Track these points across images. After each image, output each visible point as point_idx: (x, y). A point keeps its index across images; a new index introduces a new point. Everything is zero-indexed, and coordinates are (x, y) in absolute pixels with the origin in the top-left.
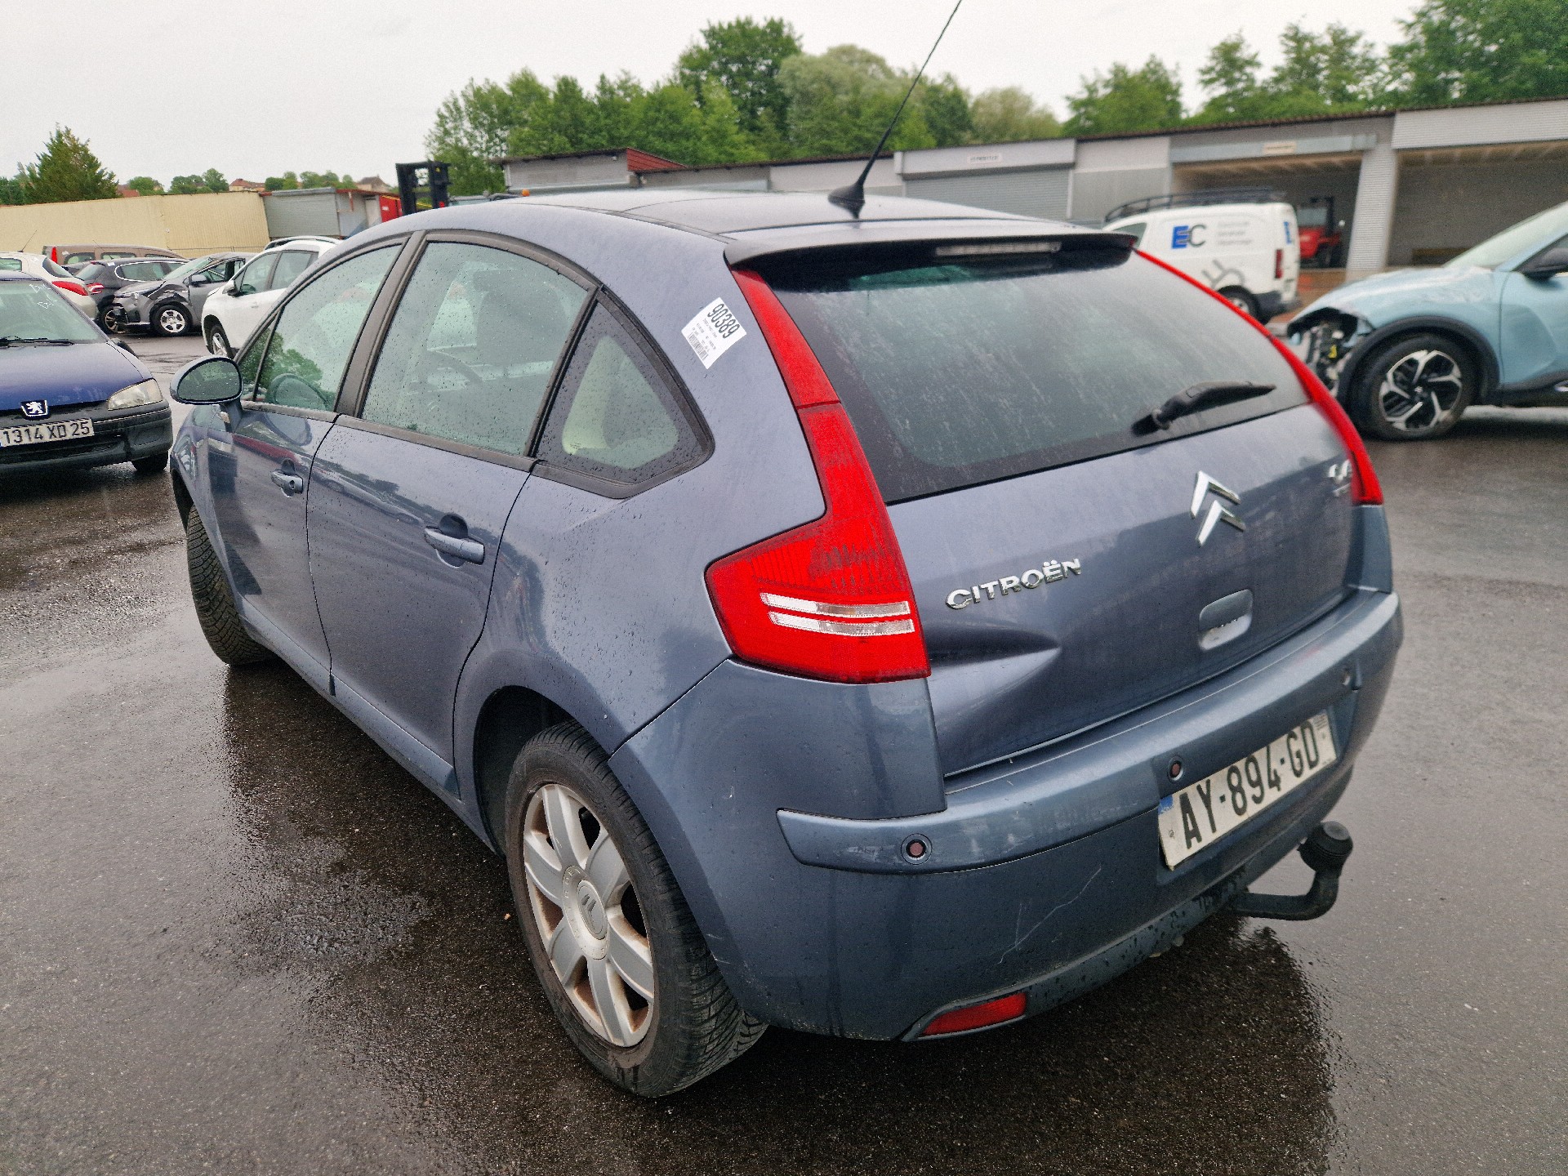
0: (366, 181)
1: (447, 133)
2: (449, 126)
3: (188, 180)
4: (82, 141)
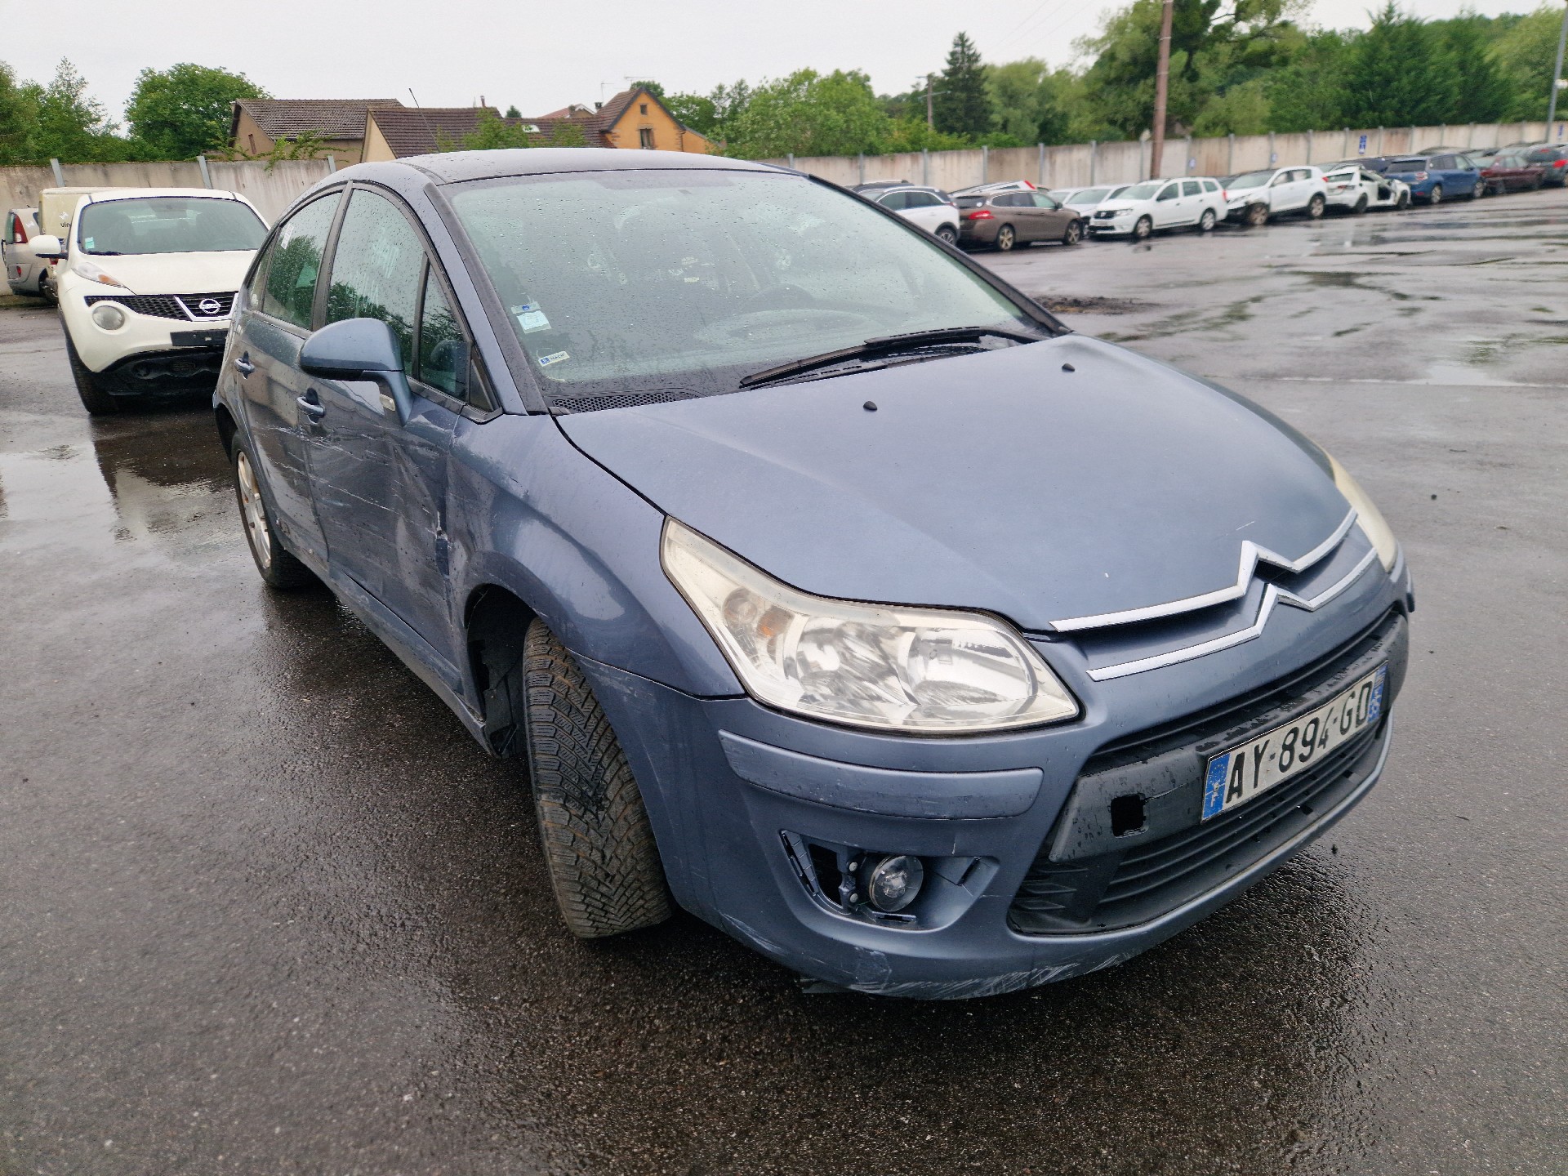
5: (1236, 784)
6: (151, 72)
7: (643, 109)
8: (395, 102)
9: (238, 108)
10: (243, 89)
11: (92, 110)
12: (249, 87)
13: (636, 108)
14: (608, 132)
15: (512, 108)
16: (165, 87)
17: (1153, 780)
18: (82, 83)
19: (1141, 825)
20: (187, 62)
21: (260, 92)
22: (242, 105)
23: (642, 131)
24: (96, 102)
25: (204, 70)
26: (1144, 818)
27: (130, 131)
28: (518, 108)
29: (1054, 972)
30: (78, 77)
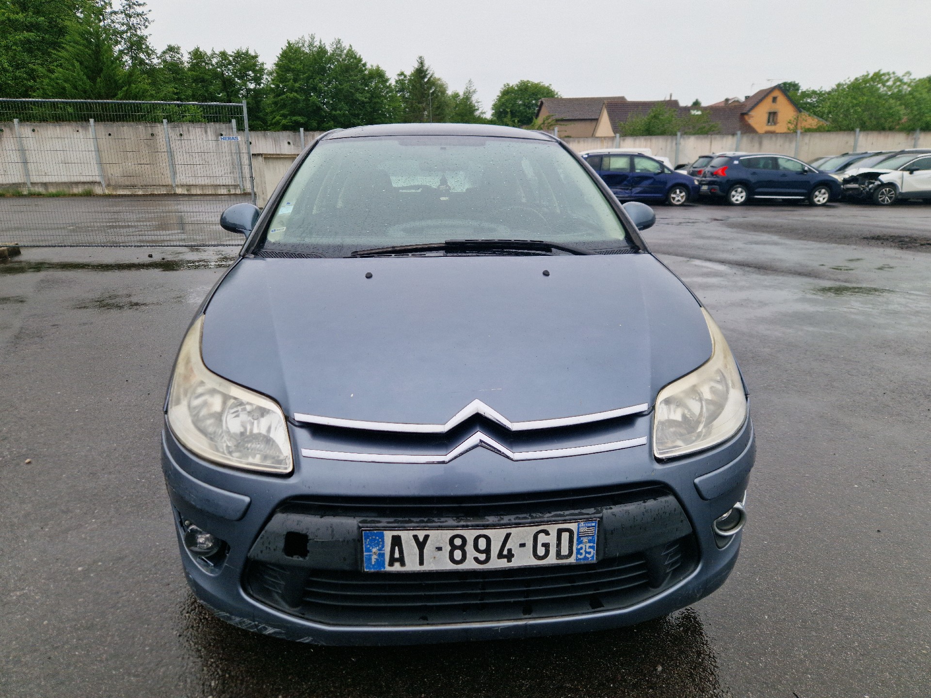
5: (397, 555)
6: (508, 85)
7: (775, 99)
8: (623, 98)
9: (542, 103)
10: (548, 93)
11: (476, 104)
12: (552, 91)
13: (769, 99)
14: (746, 114)
15: (697, 100)
16: (513, 93)
17: (319, 529)
18: (474, 92)
19: (306, 555)
20: (525, 80)
21: (557, 94)
22: (544, 101)
23: (770, 113)
24: (479, 101)
25: (532, 84)
26: (308, 552)
27: (492, 115)
28: (700, 100)
29: (270, 631)
30: (474, 88)
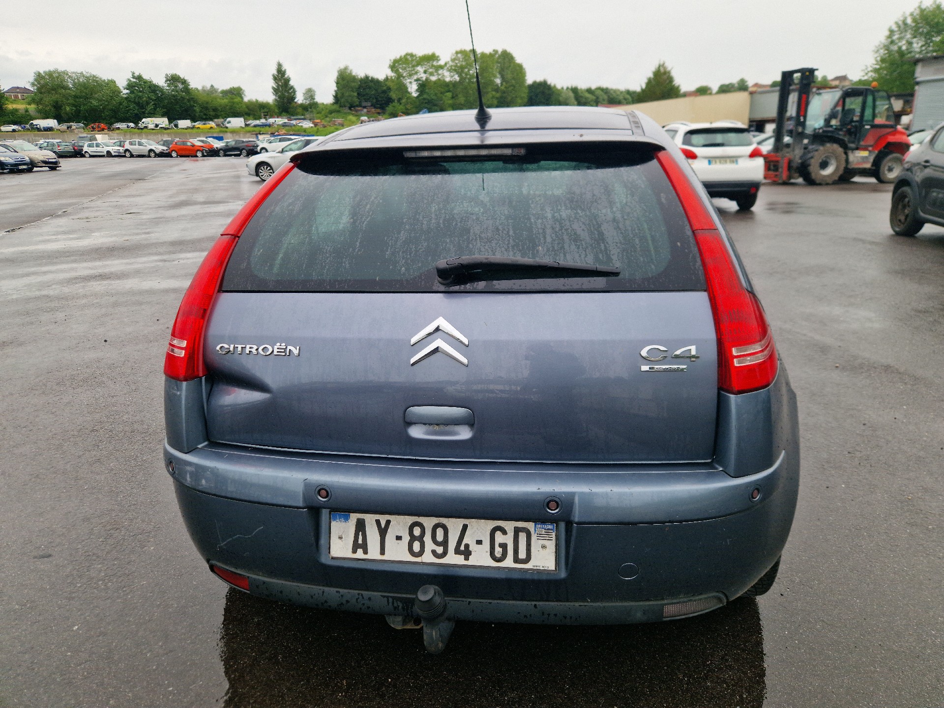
0: (837, 78)
1: (892, 42)
2: (895, 37)
3: (727, 86)
4: (669, 69)
